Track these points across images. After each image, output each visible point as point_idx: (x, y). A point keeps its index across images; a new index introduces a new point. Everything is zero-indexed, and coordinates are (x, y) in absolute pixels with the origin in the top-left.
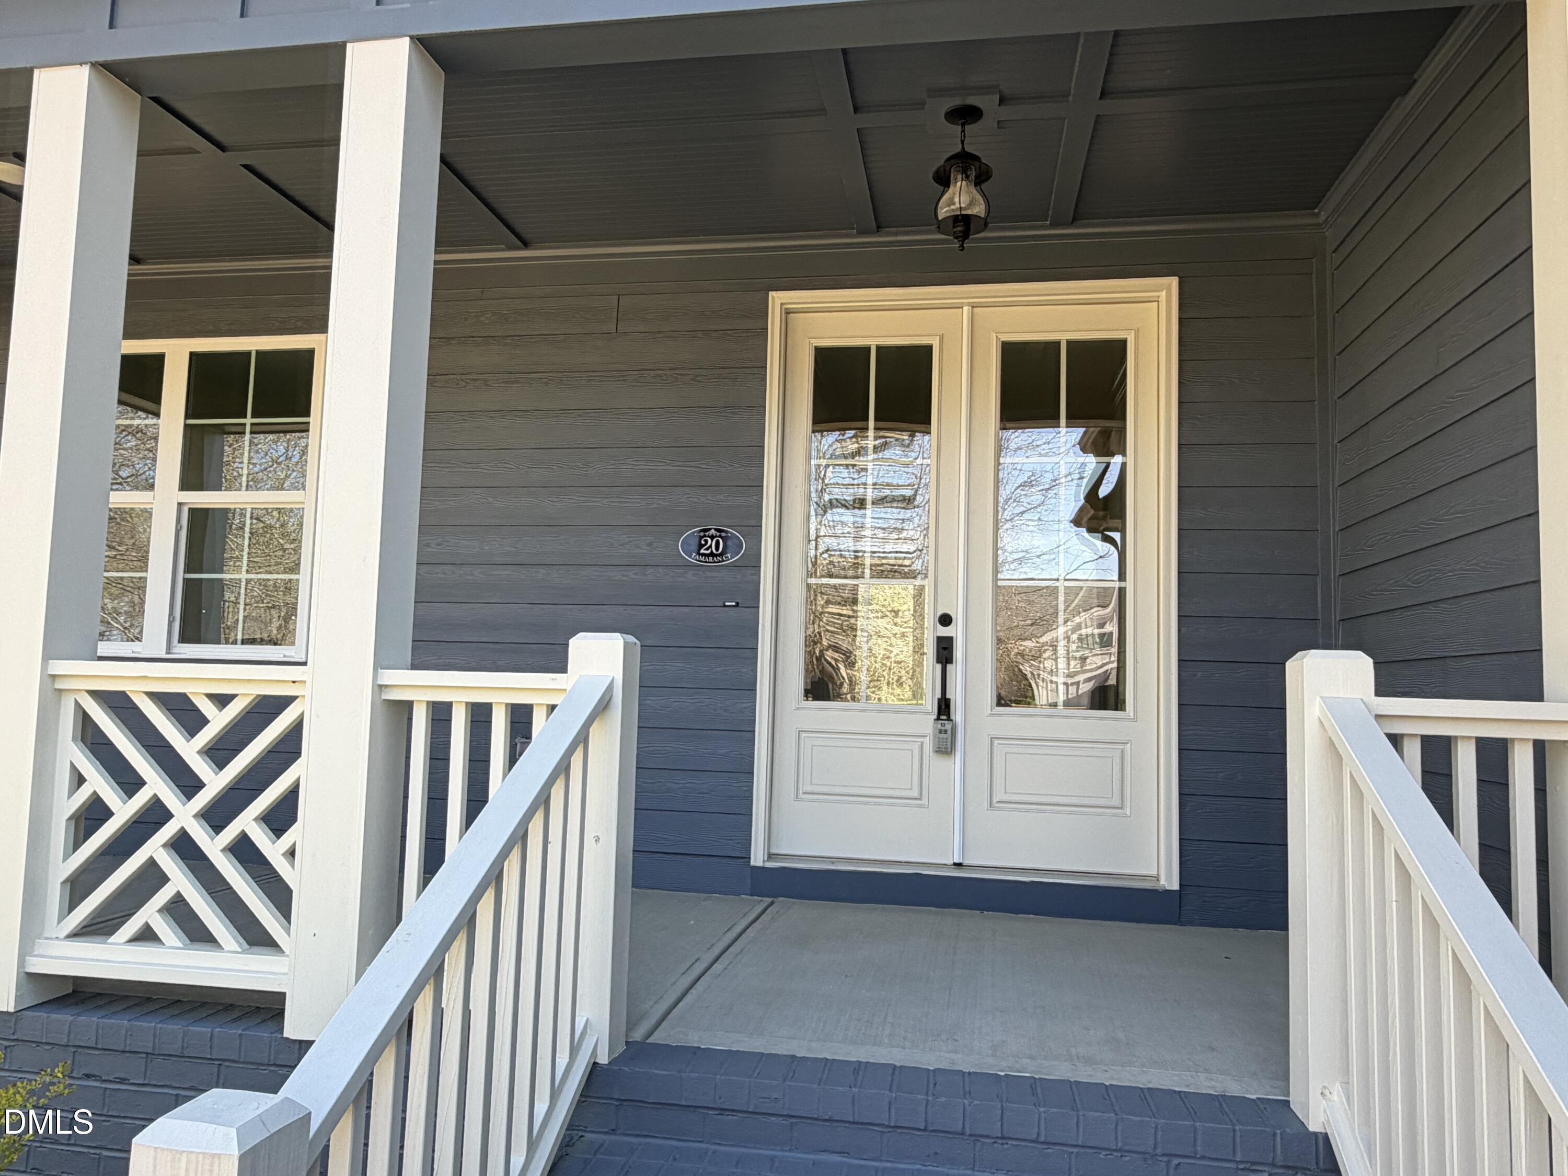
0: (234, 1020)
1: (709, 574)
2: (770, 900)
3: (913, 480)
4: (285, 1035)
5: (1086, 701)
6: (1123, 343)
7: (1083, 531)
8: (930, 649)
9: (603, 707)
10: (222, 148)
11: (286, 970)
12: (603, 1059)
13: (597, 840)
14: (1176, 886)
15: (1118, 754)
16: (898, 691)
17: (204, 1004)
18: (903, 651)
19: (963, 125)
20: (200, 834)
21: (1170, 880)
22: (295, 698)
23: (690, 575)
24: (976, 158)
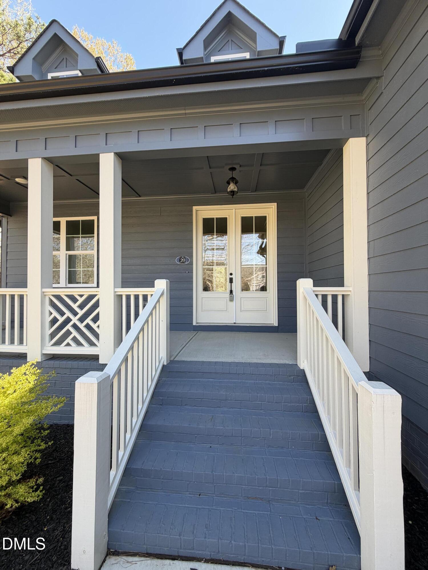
0: (88, 361)
1: (183, 266)
2: (197, 332)
3: (224, 245)
4: (100, 363)
5: (260, 290)
6: (266, 217)
7: (259, 255)
8: (228, 280)
9: (162, 294)
10: (71, 175)
11: (99, 350)
12: (165, 364)
13: (162, 321)
14: (277, 325)
15: (266, 300)
16: (222, 289)
17: (81, 358)
18: (223, 280)
19: (232, 171)
20: (78, 324)
21: (276, 324)
22: (97, 295)
23: (178, 266)
24: (235, 178)
